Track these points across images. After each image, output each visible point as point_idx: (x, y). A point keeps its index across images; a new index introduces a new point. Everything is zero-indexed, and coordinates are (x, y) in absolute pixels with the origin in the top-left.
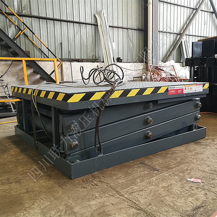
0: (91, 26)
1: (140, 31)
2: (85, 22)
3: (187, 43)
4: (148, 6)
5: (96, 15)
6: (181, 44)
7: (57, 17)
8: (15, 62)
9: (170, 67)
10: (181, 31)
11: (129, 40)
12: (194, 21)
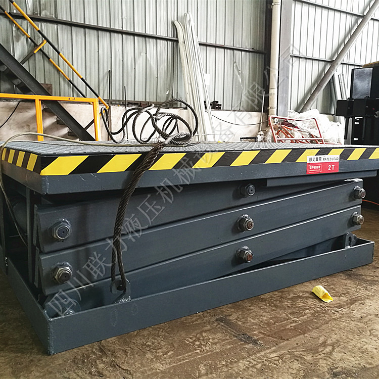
0: (165, 42)
1: (256, 54)
2: (155, 34)
3: (343, 78)
4: (272, 9)
5: (176, 23)
6: (332, 81)
7: (104, 24)
8: (23, 103)
9: (311, 121)
10: (333, 56)
11: (236, 70)
12: (358, 38)
